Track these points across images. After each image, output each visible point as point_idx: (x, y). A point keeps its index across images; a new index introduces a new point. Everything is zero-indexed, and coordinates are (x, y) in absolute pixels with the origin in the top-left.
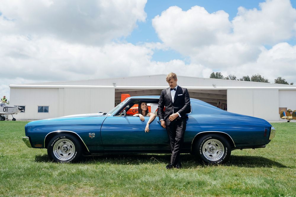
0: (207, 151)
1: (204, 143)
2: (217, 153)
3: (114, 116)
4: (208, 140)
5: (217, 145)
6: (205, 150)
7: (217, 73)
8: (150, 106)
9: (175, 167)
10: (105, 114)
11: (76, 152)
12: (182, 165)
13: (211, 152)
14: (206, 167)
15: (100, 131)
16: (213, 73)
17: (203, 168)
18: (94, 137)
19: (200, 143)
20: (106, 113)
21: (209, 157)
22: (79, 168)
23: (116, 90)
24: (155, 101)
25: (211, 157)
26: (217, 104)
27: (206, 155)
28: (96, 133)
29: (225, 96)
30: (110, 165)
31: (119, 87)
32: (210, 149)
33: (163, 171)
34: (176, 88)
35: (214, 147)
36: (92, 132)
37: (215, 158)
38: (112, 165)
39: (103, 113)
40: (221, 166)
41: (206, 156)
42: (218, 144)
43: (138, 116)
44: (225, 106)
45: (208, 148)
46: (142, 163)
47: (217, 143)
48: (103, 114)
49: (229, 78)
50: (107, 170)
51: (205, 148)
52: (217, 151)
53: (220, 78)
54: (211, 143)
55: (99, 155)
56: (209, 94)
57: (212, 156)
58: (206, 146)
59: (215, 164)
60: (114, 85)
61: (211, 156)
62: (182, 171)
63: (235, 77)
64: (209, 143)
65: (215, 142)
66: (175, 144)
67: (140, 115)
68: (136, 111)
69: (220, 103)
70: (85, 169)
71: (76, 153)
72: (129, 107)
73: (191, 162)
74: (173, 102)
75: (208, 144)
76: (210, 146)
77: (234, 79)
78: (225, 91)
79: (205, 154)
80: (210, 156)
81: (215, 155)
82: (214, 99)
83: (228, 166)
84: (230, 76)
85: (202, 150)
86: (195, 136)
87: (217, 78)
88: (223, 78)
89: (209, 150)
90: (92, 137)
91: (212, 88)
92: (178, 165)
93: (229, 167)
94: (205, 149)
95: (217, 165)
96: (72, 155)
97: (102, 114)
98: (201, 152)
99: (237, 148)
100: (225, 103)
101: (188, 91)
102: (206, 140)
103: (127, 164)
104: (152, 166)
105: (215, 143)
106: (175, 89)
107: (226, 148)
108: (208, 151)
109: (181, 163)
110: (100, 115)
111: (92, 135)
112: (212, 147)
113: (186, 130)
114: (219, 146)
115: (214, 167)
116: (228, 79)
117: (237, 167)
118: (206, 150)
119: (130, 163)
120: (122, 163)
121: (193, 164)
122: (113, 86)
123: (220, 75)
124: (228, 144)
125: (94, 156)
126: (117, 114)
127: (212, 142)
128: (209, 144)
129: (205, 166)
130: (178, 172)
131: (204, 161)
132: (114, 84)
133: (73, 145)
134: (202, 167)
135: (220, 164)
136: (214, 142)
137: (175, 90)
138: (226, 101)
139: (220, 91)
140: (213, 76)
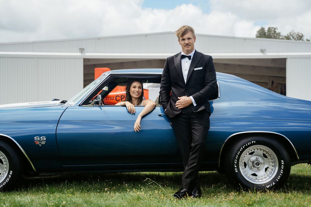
0: (247, 166)
1: (242, 152)
2: (266, 169)
3: (79, 105)
4: (249, 146)
5: (265, 156)
6: (243, 164)
7: (269, 28)
8: (148, 90)
9: (190, 195)
10: (63, 102)
11: (11, 172)
12: (203, 191)
13: (256, 169)
14: (245, 195)
15: (55, 133)
16: (263, 29)
17: (240, 197)
18: (43, 143)
19: (235, 152)
20: (66, 101)
21: (252, 177)
22: (16, 200)
23: (85, 60)
24: (154, 79)
25: (254, 177)
26: (267, 85)
27: (246, 173)
28: (47, 136)
29: (283, 70)
30: (73, 193)
31: (91, 54)
32: (253, 162)
33: (168, 202)
34: (192, 54)
35: (260, 160)
36: (40, 136)
37: (262, 179)
38: (78, 194)
39: (60, 101)
40: (272, 193)
41: (246, 175)
42: (267, 155)
43: (125, 106)
44: (283, 88)
45: (250, 162)
46: (131, 189)
47: (265, 153)
48: (61, 103)
49: (291, 37)
50: (67, 202)
51: (243, 161)
52: (266, 166)
53: (275, 38)
54: (254, 152)
55: (54, 176)
56: (254, 67)
57: (257, 176)
58: (245, 157)
59: (261, 189)
60: (82, 52)
61: (254, 175)
62: (202, 201)
63: (301, 35)
64: (250, 152)
65: (262, 151)
66: (191, 153)
67: (128, 104)
68: (122, 99)
69: (273, 83)
70: (27, 201)
71: (11, 174)
72: (107, 90)
73: (219, 187)
74: (186, 81)
75: (249, 154)
76: (253, 158)
77: (300, 39)
78: (283, 61)
79: (244, 172)
80: (252, 175)
81: (261, 173)
82: (263, 76)
83: (285, 192)
84: (292, 34)
85: (238, 165)
86: (226, 140)
87: (269, 37)
88: (281, 37)
89: (251, 164)
90: (40, 144)
91: (257, 55)
92: (195, 192)
93: (287, 194)
94: (245, 162)
95: (265, 191)
96: (4, 176)
97: (58, 102)
98: (236, 169)
99: (302, 161)
100: (283, 83)
101: (214, 61)
102: (246, 148)
103: (104, 191)
104: (148, 195)
105: (261, 153)
106: (189, 57)
107: (282, 161)
108: (249, 167)
109: (202, 189)
110: (56, 104)
111: (41, 141)
112: (257, 159)
113: (210, 130)
114: (269, 157)
115: (260, 195)
116: (288, 38)
117: (301, 195)
118: (245, 165)
119: (110, 190)
120: (95, 190)
121: (222, 189)
122: (79, 54)
123: (275, 32)
124: (285, 154)
125: (44, 178)
126: (86, 102)
127: (256, 150)
128: (252, 153)
129: (244, 192)
130: (196, 204)
131: (242, 185)
132: (82, 50)
133: (4, 158)
134: (239, 195)
135: (270, 189)
136: (259, 150)
137: (190, 59)
138: (284, 78)
139: (274, 60)
140: (262, 34)
